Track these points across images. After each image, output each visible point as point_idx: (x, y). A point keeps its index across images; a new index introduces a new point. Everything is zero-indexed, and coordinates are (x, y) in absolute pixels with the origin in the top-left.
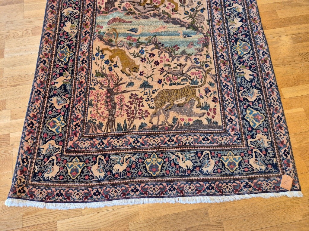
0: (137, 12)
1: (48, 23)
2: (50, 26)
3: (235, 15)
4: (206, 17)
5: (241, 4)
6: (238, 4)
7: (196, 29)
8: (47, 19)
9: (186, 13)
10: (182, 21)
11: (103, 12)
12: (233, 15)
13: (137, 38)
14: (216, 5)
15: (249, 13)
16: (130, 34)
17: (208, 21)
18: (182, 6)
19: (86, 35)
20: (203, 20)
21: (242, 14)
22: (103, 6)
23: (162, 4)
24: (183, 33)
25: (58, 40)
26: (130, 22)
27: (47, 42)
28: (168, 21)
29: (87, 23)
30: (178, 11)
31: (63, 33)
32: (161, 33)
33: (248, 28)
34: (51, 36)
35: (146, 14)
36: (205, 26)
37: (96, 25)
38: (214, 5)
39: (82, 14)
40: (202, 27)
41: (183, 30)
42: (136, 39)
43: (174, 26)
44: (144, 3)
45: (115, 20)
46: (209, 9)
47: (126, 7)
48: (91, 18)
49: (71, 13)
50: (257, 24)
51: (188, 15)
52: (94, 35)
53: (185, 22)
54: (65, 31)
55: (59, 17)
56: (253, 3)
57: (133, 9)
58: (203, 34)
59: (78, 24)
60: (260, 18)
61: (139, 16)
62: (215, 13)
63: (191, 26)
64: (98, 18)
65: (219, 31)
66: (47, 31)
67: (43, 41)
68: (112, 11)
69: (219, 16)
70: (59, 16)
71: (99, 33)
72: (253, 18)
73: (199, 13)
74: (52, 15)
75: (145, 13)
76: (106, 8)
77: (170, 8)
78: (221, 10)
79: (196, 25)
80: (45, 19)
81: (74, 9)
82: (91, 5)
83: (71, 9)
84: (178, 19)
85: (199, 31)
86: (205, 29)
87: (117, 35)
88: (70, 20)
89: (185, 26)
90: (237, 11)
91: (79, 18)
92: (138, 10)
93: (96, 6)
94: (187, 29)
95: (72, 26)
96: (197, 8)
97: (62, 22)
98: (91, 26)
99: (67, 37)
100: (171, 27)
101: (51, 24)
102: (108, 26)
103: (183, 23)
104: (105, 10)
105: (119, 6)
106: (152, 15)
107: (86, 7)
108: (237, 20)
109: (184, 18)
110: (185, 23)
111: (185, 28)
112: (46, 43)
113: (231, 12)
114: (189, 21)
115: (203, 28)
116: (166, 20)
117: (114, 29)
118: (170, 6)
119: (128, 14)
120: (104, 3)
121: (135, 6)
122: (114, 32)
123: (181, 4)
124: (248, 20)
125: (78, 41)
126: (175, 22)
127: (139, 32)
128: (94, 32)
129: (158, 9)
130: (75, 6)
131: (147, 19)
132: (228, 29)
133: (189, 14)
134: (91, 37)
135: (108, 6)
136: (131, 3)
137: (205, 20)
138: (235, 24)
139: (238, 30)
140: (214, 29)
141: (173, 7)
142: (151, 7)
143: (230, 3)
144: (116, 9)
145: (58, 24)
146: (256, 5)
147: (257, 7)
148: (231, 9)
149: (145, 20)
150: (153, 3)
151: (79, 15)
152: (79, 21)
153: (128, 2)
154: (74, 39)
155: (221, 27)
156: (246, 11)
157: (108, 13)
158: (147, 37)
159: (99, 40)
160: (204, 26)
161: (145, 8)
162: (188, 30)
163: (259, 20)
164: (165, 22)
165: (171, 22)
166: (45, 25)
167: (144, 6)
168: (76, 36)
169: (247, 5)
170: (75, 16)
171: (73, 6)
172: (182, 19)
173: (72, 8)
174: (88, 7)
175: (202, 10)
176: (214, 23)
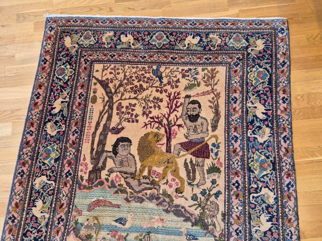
0: (129, 190)
1: (15, 199)
2: (17, 205)
3: (263, 209)
4: (222, 208)
5: (274, 189)
6: (269, 189)
7: (205, 226)
8: (13, 193)
9: (194, 198)
10: (188, 212)
11: (85, 187)
12: (260, 208)
13: (124, 234)
14: (237, 187)
15: (283, 206)
16: (116, 227)
17: (224, 215)
18: (190, 184)
19: (59, 223)
20: (216, 212)
21: (272, 208)
22: (86, 177)
23: (164, 178)
24: (188, 232)
25: (24, 229)
26: (118, 206)
27: (10, 231)
28: (169, 209)
29: (63, 204)
30: (184, 194)
31: (31, 218)
32: (158, 229)
33: (279, 235)
34: (16, 221)
35: (140, 195)
36: (219, 224)
37: (74, 208)
38: (234, 187)
39: (58, 188)
40: (214, 225)
41: (187, 227)
42: (123, 236)
43: (176, 218)
44: (139, 175)
45: (98, 203)
46: (227, 193)
47: (115, 182)
48: (69, 195)
49: (44, 186)
50: (293, 229)
51: (196, 202)
52: (69, 225)
53: (191, 212)
54: (33, 216)
55: (29, 191)
56: (291, 191)
57: (125, 185)
58: (215, 237)
59: (51, 205)
60: (298, 219)
61: (131, 197)
62: (235, 202)
63: (199, 220)
64: (77, 195)
65: (237, 234)
66: (12, 214)
67: (6, 228)
68: (96, 186)
69: (240, 208)
70: (29, 189)
71: (76, 223)
72: (288, 217)
73: (213, 198)
74: (21, 186)
75: (140, 192)
76: (90, 180)
77: (173, 186)
78: (244, 197)
79: (206, 221)
80: (12, 193)
81: (49, 178)
82: (70, 174)
83: (44, 178)
84: (183, 207)
85: (209, 232)
86: (218, 229)
87: (99, 227)
88: (41, 196)
89: (191, 221)
90: (267, 201)
91: (53, 194)
92: (131, 187)
93: (77, 175)
94: (192, 226)
95: (43, 207)
96: (210, 190)
97: (32, 199)
98: (66, 209)
99: (35, 225)
100: (172, 221)
101: (18, 201)
102: (88, 213)
103: (188, 215)
104: (87, 184)
105: (107, 177)
106: (148, 196)
107: (65, 176)
108: (264, 218)
109: (190, 206)
110: (192, 215)
111: (190, 224)
112: (9, 233)
113: (257, 202)
114: (197, 212)
115: (215, 227)
116: (166, 208)
117: (96, 218)
118: (173, 183)
119: (116, 192)
120: (88, 171)
121: (128, 180)
122: (96, 222)
123: (189, 181)
124: (280, 220)
125: (49, 234)
126: (178, 212)
127: (128, 225)
128: (70, 219)
129: (157, 187)
130: (51, 174)
131: (141, 203)
132: (250, 231)
133: (199, 200)
134: (65, 228)
135: (92, 176)
136: (123, 174)
137: (220, 213)
138: (261, 225)
139: (265, 236)
140: (231, 230)
141: (177, 185)
142: (148, 184)
143: (258, 187)
144: (101, 183)
145: (27, 202)
146: (294, 194)
147: (296, 199)
148: (258, 197)
149: (138, 204)
150: (152, 177)
151: (54, 190)
152: (52, 200)
153: (118, 173)
154: (44, 230)
155: (240, 228)
156: (280, 204)
157: (91, 188)
158: (138, 234)
159: (75, 236)
160: (216, 223)
161: (140, 184)
162: (194, 228)
163: (296, 223)
164: (164, 210)
165: (173, 211)
166: (10, 203)
167: (139, 180)
168: (47, 225)
169: (281, 192)
170: (48, 192)
171: (48, 173)
172: (187, 208)
173: (47, 177)
174: (67, 177)
175: (217, 195)
176: (231, 220)
